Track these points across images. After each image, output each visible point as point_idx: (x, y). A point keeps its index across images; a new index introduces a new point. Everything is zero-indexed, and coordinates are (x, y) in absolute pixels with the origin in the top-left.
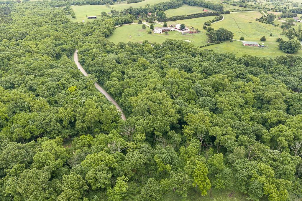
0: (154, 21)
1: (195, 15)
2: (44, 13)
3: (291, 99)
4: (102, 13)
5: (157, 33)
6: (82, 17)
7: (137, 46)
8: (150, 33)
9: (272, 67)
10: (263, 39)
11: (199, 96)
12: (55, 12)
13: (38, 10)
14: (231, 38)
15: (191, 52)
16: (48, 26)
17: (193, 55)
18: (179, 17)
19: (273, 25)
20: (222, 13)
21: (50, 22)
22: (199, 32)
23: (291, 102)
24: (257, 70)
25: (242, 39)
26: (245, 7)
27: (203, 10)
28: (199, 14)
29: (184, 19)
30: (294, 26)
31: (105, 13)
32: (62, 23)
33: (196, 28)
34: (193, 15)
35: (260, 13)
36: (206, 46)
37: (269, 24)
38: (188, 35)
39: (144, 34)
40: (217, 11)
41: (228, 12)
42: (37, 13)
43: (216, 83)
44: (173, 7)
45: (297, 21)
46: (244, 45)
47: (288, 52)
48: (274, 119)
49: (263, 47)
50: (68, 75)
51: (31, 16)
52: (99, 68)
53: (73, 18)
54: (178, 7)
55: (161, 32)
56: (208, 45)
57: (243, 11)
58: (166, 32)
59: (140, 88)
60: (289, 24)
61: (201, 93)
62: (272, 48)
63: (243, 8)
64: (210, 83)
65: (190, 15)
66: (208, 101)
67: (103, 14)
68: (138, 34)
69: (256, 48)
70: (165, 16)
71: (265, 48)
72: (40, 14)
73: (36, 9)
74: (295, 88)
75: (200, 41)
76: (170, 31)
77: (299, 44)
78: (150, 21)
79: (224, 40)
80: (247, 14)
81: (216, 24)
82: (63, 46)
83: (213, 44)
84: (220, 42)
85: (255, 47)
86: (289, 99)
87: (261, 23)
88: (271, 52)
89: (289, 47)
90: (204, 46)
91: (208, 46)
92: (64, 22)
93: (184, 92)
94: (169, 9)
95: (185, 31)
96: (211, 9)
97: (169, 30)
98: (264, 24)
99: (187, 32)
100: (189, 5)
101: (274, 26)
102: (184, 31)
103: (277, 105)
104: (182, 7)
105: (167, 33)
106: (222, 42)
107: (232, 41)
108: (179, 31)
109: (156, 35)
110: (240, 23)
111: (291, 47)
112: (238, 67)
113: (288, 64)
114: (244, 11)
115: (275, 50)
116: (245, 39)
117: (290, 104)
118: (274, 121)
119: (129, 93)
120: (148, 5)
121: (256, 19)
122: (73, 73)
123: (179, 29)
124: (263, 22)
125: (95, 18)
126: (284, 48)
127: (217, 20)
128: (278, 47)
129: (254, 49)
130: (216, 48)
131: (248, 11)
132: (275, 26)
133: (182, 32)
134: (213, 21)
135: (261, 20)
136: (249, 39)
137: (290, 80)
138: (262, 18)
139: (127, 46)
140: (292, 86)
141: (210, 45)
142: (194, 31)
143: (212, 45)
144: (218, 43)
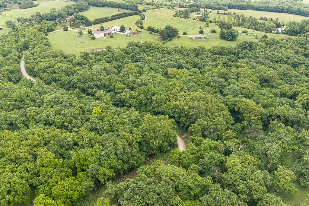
5: (100, 37)
8: (94, 38)
10: (202, 32)
19: (191, 19)
22: (140, 32)
25: (185, 34)
27: (119, 10)
33: (132, 28)
35: (170, 10)
37: (187, 19)
38: (134, 36)
40: (133, 10)
41: (144, 11)
46: (193, 39)
54: (87, 10)
55: (104, 36)
58: (109, 36)
62: (214, 38)
67: (9, 23)
70: (88, 20)
71: (210, 39)
83: (167, 42)
94: (79, 11)
97: (110, 34)
98: (184, 19)
100: (96, 6)
105: (111, 37)
106: (172, 39)
107: (179, 37)
108: (121, 33)
116: (188, 33)
120: (54, 9)
123: (119, 31)
124: (181, 17)
125: (1, 29)
132: (194, 20)
141: (165, 43)
142: (134, 31)
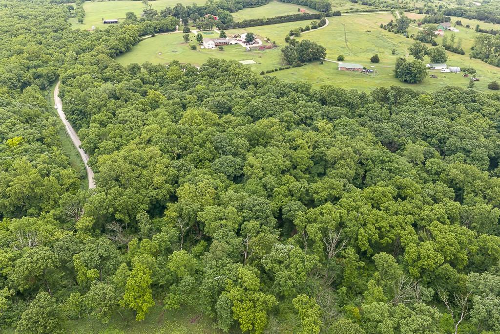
0: (212, 28)
1: (281, 18)
2: (30, 13)
3: (369, 160)
4: (127, 14)
5: (207, 48)
6: (94, 22)
7: (158, 71)
8: (194, 48)
9: (363, 107)
10: (375, 60)
11: (220, 154)
12: (49, 12)
13: (24, 9)
14: (323, 57)
15: (241, 80)
16: (27, 36)
17: (243, 85)
18: (254, 21)
19: (405, 35)
20: (328, 16)
21: (33, 29)
22: (276, 46)
23: (370, 165)
24: (336, 112)
25: (341, 59)
26: (370, 5)
27: (299, 10)
28: (288, 16)
29: (261, 25)
30: (436, 37)
31: (132, 14)
32: (55, 31)
33: (272, 39)
34: (278, 18)
35: (392, 15)
36: (276, 70)
37: (398, 35)
38: (256, 52)
39: (183, 49)
40: (320, 12)
41: (338, 14)
42: (19, 14)
43: (256, 133)
44: (252, 5)
45: (446, 29)
46: (340, 69)
47: (406, 81)
48: (322, 194)
49: (371, 72)
50: (15, 119)
51: (5, 19)
52: (78, 107)
53: (79, 22)
54: (261, 5)
55: (214, 46)
56: (281, 69)
57: (364, 11)
58: (220, 47)
59: (127, 141)
60: (428, 34)
61: (225, 150)
62: (384, 74)
63: (367, 6)
64: (246, 132)
65: (274, 19)
66: (227, 163)
67: (130, 16)
68: (173, 50)
69: (357, 75)
70: (231, 21)
71: (372, 75)
72: (23, 15)
73: (22, 7)
74: (391, 141)
75: (271, 63)
76: (228, 44)
77: (423, 68)
78: (204, 28)
79: (310, 61)
80: (369, 18)
81: (310, 34)
82: (39, 69)
83: (290, 68)
84: (303, 64)
85: (357, 73)
86: (367, 159)
87: (386, 32)
88: (380, 81)
89: (408, 73)
90: (273, 71)
91: (279, 71)
92: (57, 29)
93: (198, 147)
94: (244, 7)
95: (254, 45)
96: (312, 8)
97: (226, 44)
98: (391, 34)
99: (256, 47)
101: (405, 37)
102: (252, 44)
103: (340, 170)
104: (267, 5)
105: (221, 49)
106: (305, 65)
107: (322, 63)
108: (244, 45)
109: (204, 51)
110: (351, 32)
111: (410, 73)
112: (306, 107)
113: (390, 101)
114: (367, 11)
115: (387, 77)
116: (346, 58)
117: (367, 168)
118: (322, 196)
119: (105, 149)
121: (380, 25)
122: (29, 115)
123: (244, 42)
124: (389, 31)
125: (116, 22)
126: (400, 74)
127: (314, 27)
128: (393, 73)
129: (353, 76)
130: (291, 75)
131: (373, 11)
132: (408, 37)
133: (248, 47)
134: (307, 29)
135: (389, 27)
136: (353, 58)
137: (383, 129)
138: (390, 24)
139: (143, 70)
140: (386, 138)
141: (283, 69)
142: (269, 44)
143: (287, 68)
144: (299, 66)
